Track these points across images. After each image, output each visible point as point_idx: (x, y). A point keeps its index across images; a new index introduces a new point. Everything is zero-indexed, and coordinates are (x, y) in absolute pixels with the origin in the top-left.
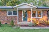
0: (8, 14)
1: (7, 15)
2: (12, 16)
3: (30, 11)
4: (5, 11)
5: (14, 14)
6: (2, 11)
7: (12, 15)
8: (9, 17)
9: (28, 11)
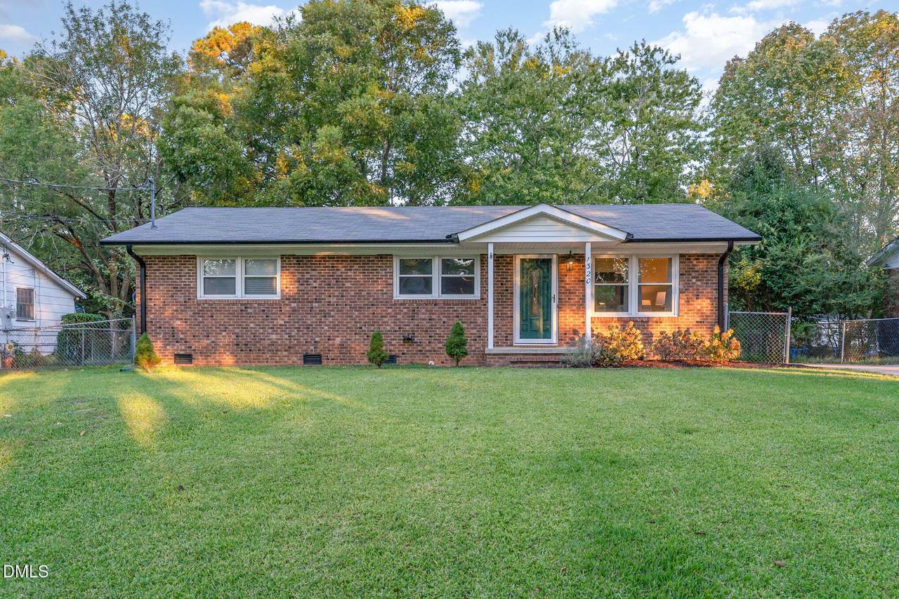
0: (406, 286)
1: (398, 296)
2: (435, 303)
3: (580, 258)
4: (381, 256)
5: (451, 286)
6: (355, 259)
7: (436, 293)
8: (415, 308)
9: (563, 259)
